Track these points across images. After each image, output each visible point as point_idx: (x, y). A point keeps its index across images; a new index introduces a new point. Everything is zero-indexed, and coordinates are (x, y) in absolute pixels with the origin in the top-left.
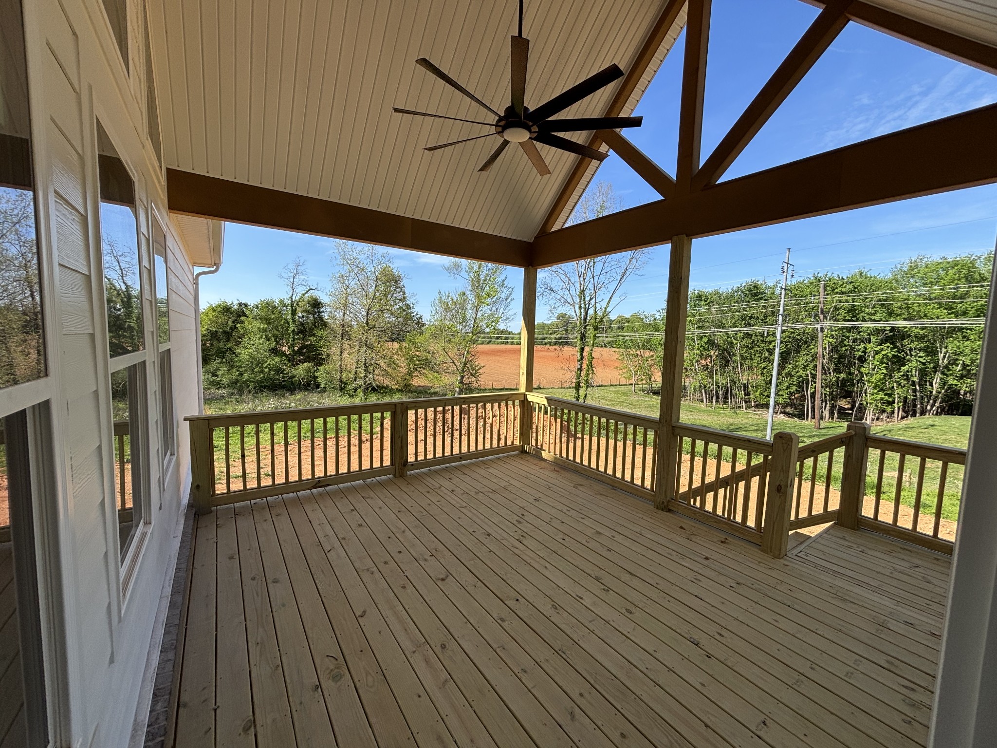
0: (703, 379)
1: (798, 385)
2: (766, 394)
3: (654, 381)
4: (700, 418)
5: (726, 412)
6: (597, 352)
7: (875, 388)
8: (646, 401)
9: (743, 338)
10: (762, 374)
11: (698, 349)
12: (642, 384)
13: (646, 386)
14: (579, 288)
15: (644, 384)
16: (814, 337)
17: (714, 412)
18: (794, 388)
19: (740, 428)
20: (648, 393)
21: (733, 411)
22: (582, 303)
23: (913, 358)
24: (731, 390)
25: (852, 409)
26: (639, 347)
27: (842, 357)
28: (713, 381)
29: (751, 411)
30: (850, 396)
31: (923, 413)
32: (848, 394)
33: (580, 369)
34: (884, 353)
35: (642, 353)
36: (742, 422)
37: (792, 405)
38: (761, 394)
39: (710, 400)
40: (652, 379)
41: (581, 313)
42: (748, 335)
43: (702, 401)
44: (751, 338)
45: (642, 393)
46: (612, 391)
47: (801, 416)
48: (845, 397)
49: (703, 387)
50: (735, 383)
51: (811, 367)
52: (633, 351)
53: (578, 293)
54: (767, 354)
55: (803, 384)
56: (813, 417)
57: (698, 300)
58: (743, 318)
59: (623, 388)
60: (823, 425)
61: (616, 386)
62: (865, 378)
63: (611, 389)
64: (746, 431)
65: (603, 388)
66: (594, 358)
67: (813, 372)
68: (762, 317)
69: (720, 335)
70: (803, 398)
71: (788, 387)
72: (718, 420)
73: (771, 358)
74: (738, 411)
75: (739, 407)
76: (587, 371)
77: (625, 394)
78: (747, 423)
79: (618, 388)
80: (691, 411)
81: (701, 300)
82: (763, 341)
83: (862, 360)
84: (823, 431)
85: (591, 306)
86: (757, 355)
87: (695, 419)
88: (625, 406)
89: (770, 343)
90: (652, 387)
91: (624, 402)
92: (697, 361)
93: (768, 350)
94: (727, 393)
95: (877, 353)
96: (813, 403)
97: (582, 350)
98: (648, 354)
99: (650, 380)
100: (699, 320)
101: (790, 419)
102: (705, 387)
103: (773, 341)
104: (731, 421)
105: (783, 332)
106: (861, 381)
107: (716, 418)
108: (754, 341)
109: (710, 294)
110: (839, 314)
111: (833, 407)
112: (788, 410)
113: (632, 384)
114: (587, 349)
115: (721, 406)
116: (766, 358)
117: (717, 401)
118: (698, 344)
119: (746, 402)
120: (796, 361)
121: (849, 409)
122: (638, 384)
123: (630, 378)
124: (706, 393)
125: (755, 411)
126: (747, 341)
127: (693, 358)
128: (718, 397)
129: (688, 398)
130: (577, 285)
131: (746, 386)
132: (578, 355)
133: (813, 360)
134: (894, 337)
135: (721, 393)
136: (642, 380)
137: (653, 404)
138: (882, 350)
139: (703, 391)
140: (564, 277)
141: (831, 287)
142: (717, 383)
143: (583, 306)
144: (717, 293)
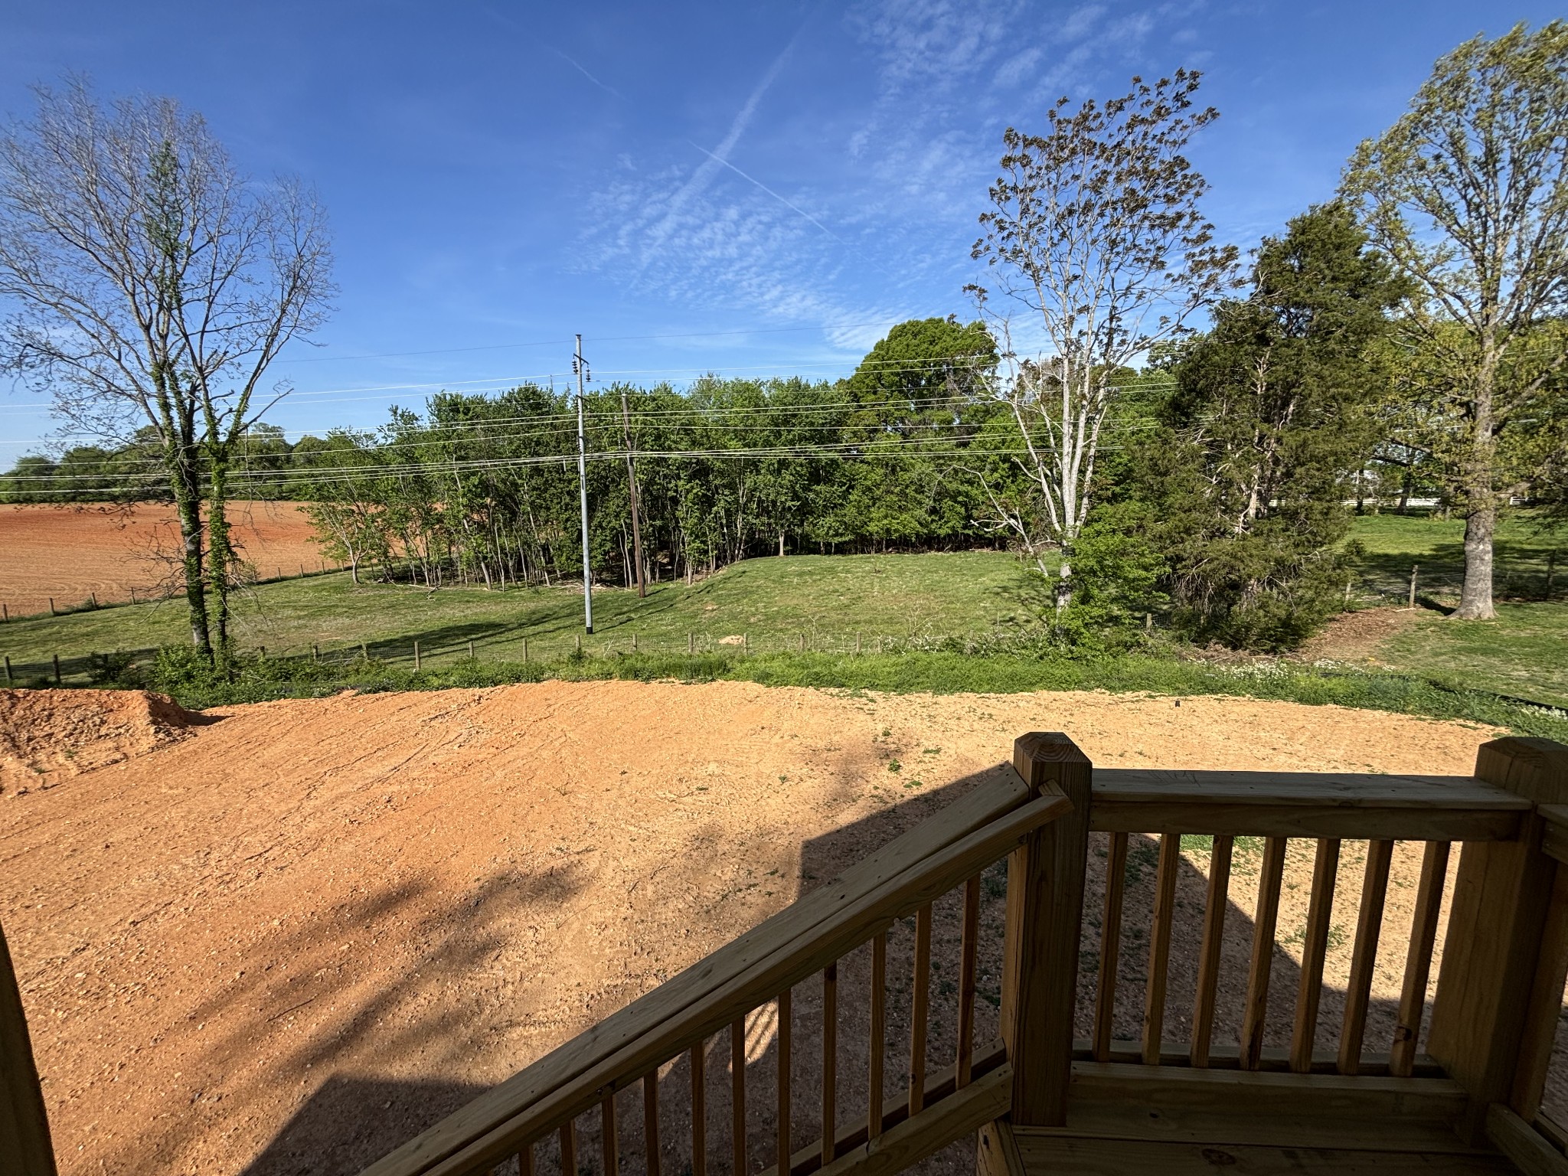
0: (479, 545)
1: (612, 541)
2: (574, 557)
3: (393, 558)
4: (484, 610)
5: (522, 593)
6: (235, 510)
7: (691, 535)
8: (383, 596)
9: (532, 477)
10: (565, 529)
11: (464, 495)
12: (372, 565)
13: (381, 567)
14: (149, 357)
15: (376, 565)
16: (623, 472)
17: (504, 596)
18: (608, 545)
19: (548, 615)
20: (385, 581)
21: (533, 589)
22: (170, 394)
23: (720, 497)
24: (525, 557)
25: (671, 563)
26: (352, 495)
27: (655, 499)
28: (495, 546)
29: (558, 585)
30: (668, 548)
31: (733, 560)
32: (664, 545)
33: (197, 553)
34: (695, 491)
35: (362, 508)
36: (548, 605)
37: (609, 569)
38: (568, 558)
39: (495, 576)
40: (391, 554)
41: (170, 419)
42: (537, 471)
43: (483, 580)
44: (542, 476)
45: (375, 583)
46: (309, 587)
47: (621, 582)
48: (661, 550)
49: (480, 558)
50: (529, 547)
51: (623, 514)
52: (341, 506)
53: (149, 369)
54: (568, 499)
55: (617, 538)
56: (635, 581)
57: (452, 410)
58: (526, 444)
59: (332, 578)
60: (649, 589)
61: (316, 575)
62: (681, 524)
63: (305, 584)
64: (556, 619)
65: (285, 583)
66: (229, 525)
67: (628, 521)
68: (553, 443)
69: (495, 471)
70: (620, 557)
71: (601, 546)
72: (513, 609)
73: (575, 503)
74: (540, 588)
75: (541, 582)
76: (217, 556)
77: (338, 589)
78: (555, 606)
79: (320, 580)
80: (468, 602)
81: (458, 411)
82: (560, 480)
83: (675, 501)
84: (648, 599)
85: (197, 405)
86: (555, 501)
87: (476, 614)
88: (339, 615)
89: (570, 481)
90: (392, 569)
91: (337, 606)
92: (466, 516)
93: (568, 493)
94: (519, 563)
95: (688, 492)
96: (633, 562)
97: (193, 509)
98: (373, 510)
99: (387, 557)
100: (459, 447)
101: (609, 589)
102: (485, 558)
103: (573, 479)
104: (532, 606)
105: (586, 464)
106: (677, 527)
107: (509, 605)
108: (547, 480)
109: (473, 403)
110: (646, 442)
111: (653, 564)
112: (604, 575)
113: (350, 568)
114: (206, 506)
115: (514, 584)
116: (567, 505)
117: (507, 577)
118: (463, 487)
119: (549, 573)
120: (607, 508)
121: (668, 564)
122: (364, 567)
123: (344, 556)
124: (487, 567)
125: (562, 584)
126: (537, 481)
127: (459, 512)
128: (507, 572)
129: (460, 579)
130: (144, 349)
131: (545, 548)
132: (183, 522)
133: (626, 504)
134: (701, 471)
135: (510, 564)
136: (370, 558)
137: (398, 599)
138: (692, 487)
139: (483, 565)
140: (92, 322)
141: (635, 402)
142: (503, 549)
143: (173, 401)
144: (481, 401)
